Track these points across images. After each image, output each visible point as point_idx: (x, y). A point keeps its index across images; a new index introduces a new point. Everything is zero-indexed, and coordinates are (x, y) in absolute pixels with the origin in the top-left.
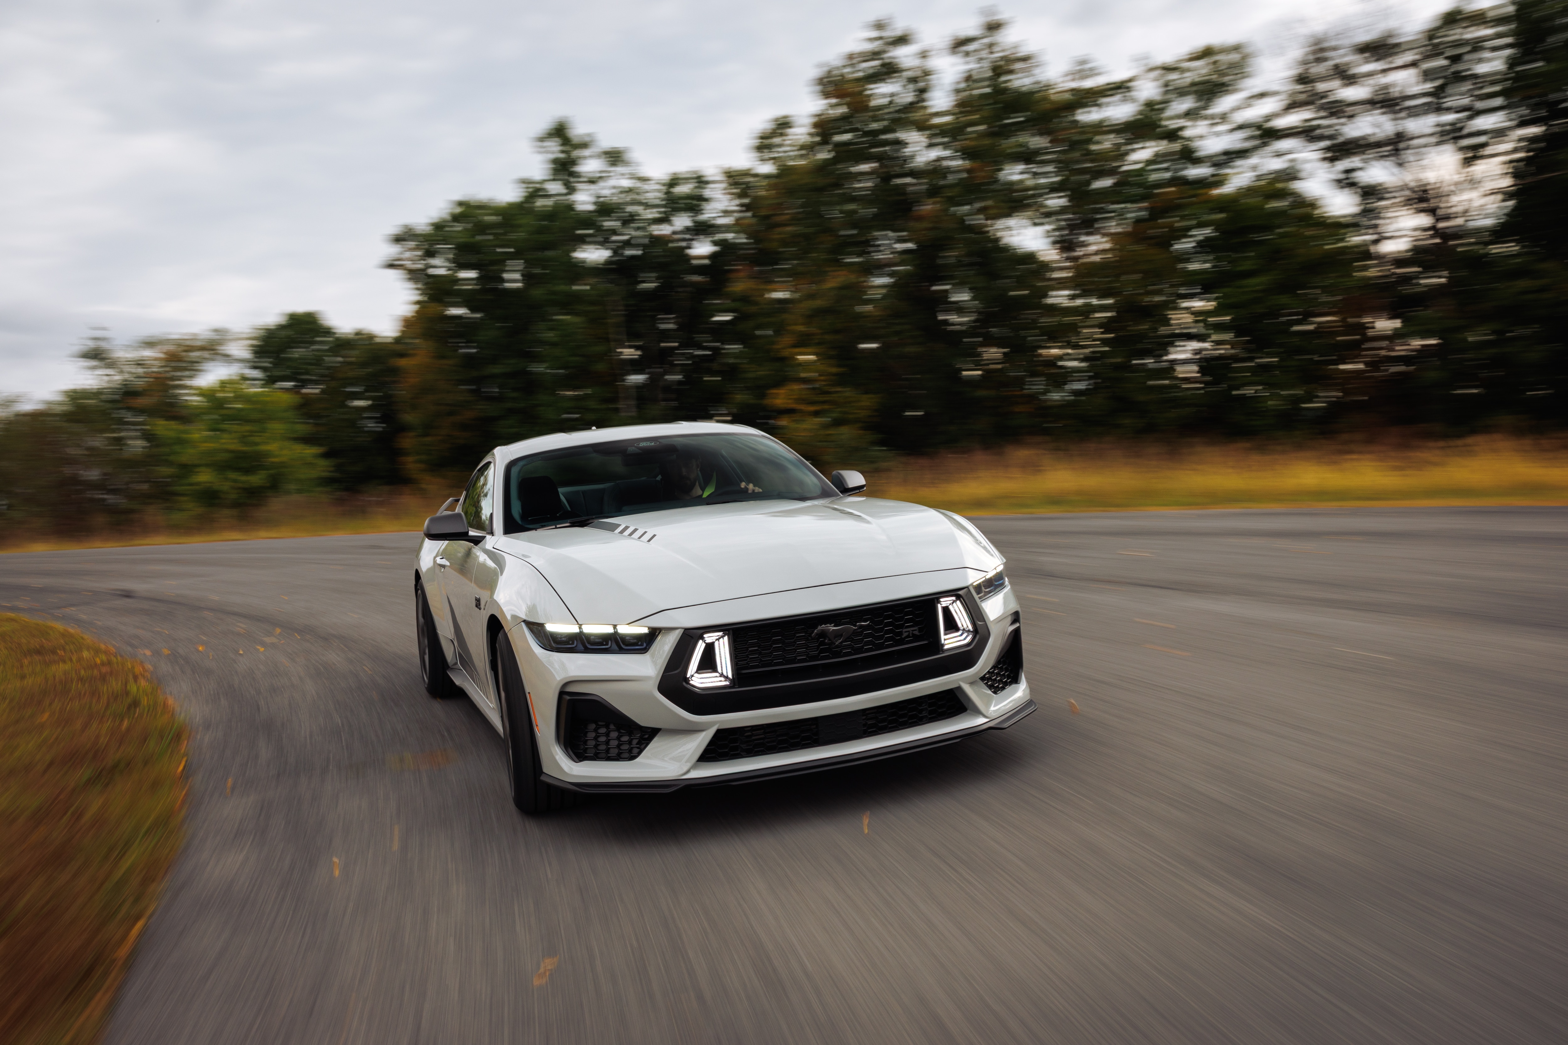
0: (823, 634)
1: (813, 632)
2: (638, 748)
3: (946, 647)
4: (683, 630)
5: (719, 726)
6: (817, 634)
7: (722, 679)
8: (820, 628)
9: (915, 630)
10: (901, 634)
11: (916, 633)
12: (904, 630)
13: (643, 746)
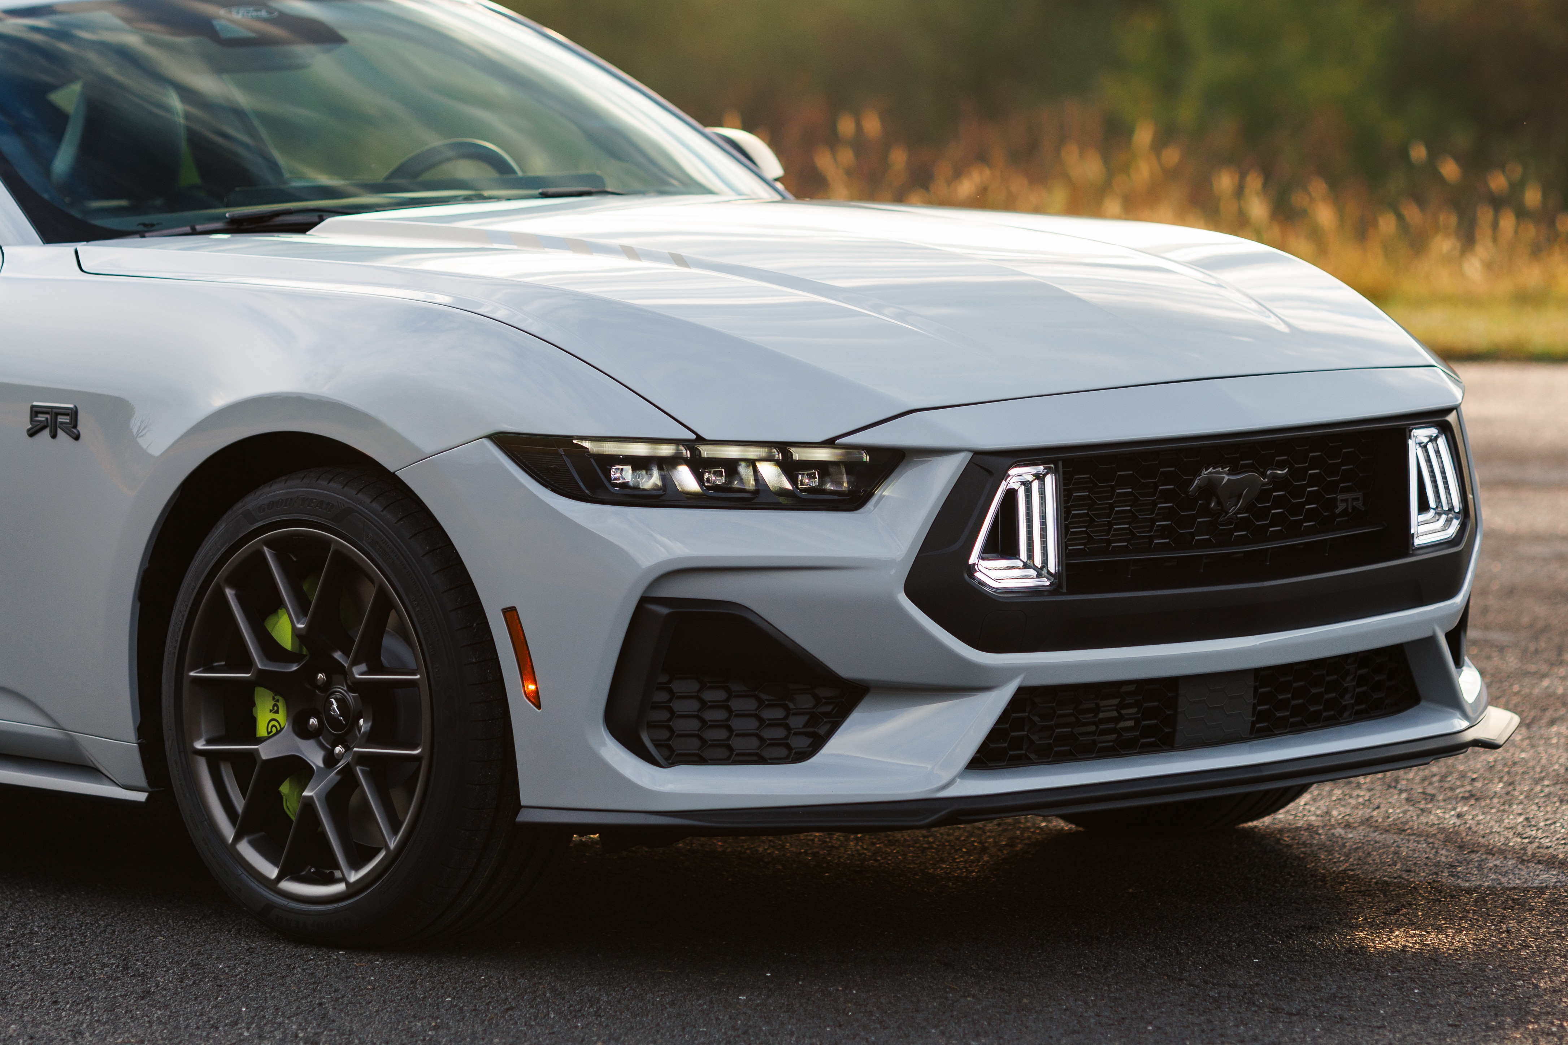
0: (1210, 489)
1: (1192, 481)
2: (808, 735)
3: (1417, 542)
4: (970, 455)
5: (1022, 681)
6: (1199, 487)
7: (1033, 573)
8: (1205, 472)
9: (1357, 499)
10: (1333, 503)
11: (1359, 504)
12: (1340, 497)
13: (822, 731)
